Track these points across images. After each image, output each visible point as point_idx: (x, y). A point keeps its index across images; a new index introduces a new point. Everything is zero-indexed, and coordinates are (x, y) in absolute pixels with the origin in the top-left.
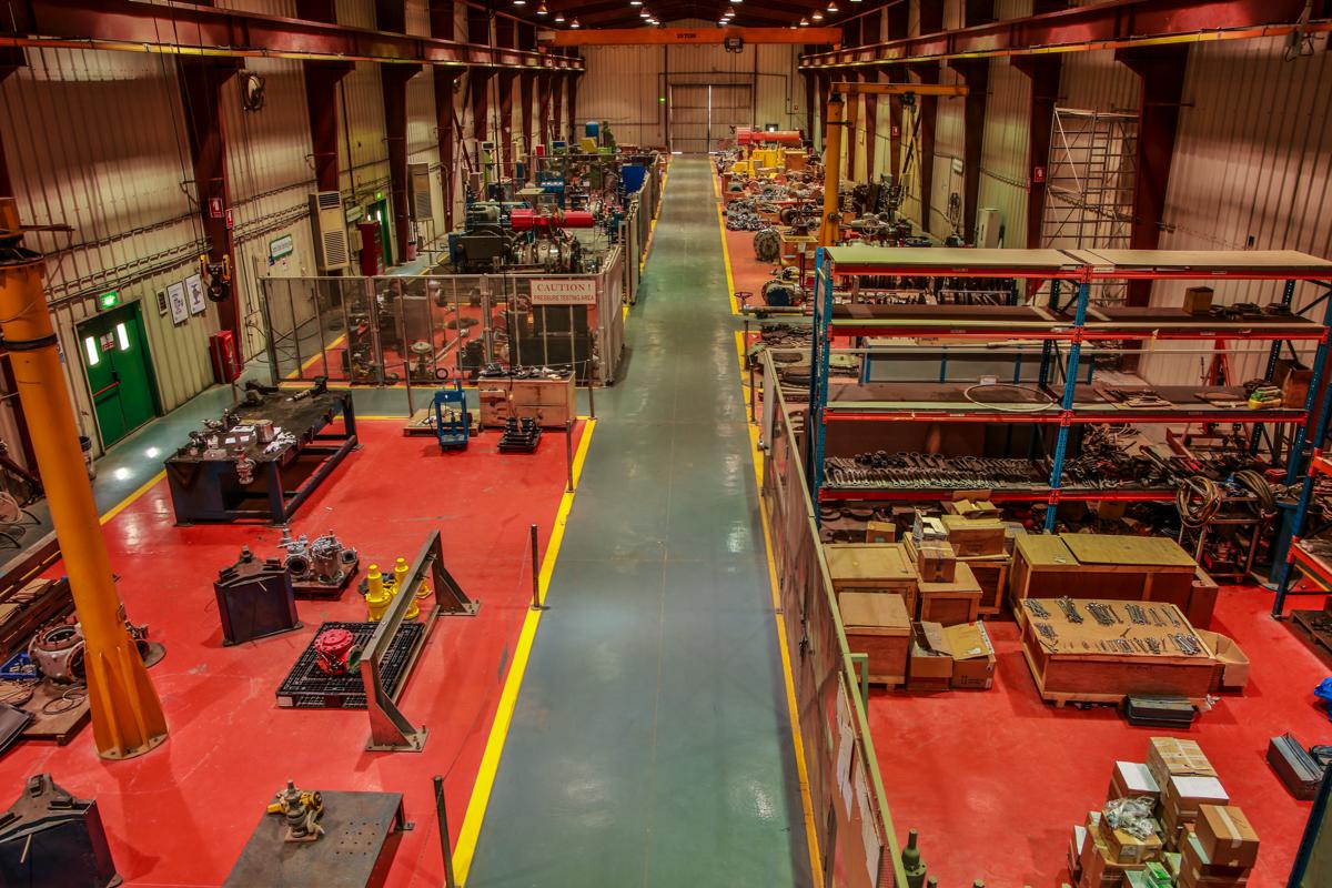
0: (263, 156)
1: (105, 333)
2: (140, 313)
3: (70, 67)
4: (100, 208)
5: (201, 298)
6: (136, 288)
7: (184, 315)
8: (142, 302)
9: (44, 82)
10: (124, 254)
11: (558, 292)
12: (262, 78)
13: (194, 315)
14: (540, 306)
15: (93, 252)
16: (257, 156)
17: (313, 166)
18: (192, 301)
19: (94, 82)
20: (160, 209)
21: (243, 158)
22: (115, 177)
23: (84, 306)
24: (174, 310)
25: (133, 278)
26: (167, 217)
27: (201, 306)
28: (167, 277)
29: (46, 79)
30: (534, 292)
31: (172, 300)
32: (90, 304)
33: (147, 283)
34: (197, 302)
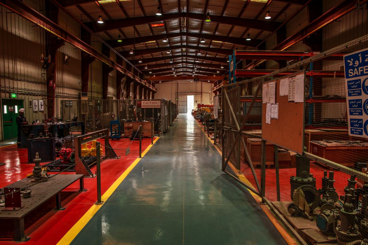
0: (67, 77)
1: (11, 106)
2: (23, 104)
3: (15, 31)
4: (16, 70)
5: (43, 107)
6: (23, 97)
7: (37, 110)
8: (24, 101)
9: (6, 31)
10: (21, 85)
11: (149, 104)
12: (69, 57)
13: (40, 111)
14: (144, 109)
15: (11, 81)
16: (65, 76)
17: (81, 86)
18: (40, 107)
19: (21, 37)
20: (34, 78)
21: (61, 76)
22: (22, 64)
23: (5, 94)
24: (34, 107)
25: (23, 93)
26: (36, 81)
27: (43, 109)
28: (33, 97)
29: (6, 30)
30: (142, 104)
31: (34, 104)
32: (8, 95)
33: (27, 97)
34: (41, 108)
